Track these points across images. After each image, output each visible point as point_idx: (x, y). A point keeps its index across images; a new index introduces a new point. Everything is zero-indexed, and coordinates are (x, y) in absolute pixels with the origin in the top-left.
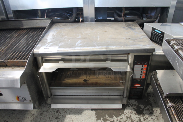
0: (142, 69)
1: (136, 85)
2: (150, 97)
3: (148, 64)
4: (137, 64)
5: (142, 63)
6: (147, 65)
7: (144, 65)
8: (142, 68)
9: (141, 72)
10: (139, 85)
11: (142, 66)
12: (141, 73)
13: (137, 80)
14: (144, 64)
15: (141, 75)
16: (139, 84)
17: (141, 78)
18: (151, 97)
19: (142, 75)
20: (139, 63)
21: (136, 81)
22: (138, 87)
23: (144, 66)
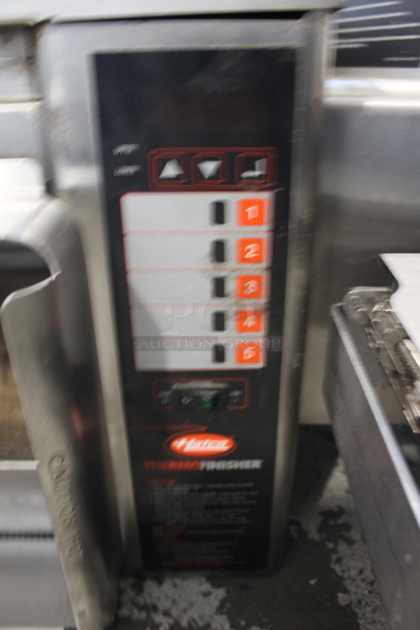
0: (219, 251)
1: (189, 445)
2: (343, 547)
3: (279, 181)
4: (148, 182)
5: (209, 168)
6: (265, 196)
7: (232, 199)
8: (218, 232)
9: (219, 288)
10: (221, 445)
11: (219, 214)
12: (220, 305)
13: (188, 392)
14: (227, 180)
15: (219, 322)
16: (214, 430)
17: (230, 363)
18: (350, 542)
19: (231, 324)
20: (170, 170)
21: (180, 394)
22: (211, 465)
23: (232, 213)
